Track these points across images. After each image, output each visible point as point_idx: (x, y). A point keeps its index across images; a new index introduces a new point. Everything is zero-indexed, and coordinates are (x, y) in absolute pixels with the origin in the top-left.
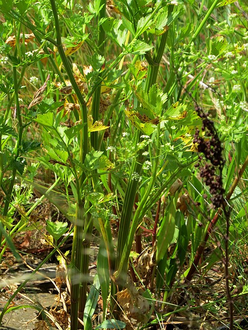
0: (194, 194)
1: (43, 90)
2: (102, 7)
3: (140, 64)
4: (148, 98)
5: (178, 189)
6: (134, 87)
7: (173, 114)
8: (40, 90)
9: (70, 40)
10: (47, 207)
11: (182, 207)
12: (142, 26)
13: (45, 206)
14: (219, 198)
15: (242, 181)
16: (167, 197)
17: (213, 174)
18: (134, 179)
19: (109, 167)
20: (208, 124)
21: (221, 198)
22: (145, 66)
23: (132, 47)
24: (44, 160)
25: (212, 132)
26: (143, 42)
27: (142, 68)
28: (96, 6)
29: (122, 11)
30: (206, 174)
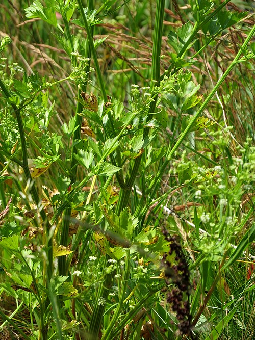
0: (158, 322)
1: (5, 214)
2: (77, 128)
3: (112, 189)
4: (119, 221)
5: (142, 316)
6: (105, 209)
7: (143, 238)
8: (2, 214)
9: (41, 160)
10: (7, 335)
11: (146, 335)
12: (109, 147)
13: (5, 333)
14: (186, 324)
15: (207, 309)
16: (131, 325)
17: (180, 300)
18: (101, 304)
19: (73, 293)
20: (175, 249)
21: (188, 325)
22: (117, 190)
23: (99, 168)
24: (5, 286)
25: (180, 257)
26: (110, 164)
27: (113, 193)
28: (71, 126)
29: (96, 132)
30: (173, 299)
